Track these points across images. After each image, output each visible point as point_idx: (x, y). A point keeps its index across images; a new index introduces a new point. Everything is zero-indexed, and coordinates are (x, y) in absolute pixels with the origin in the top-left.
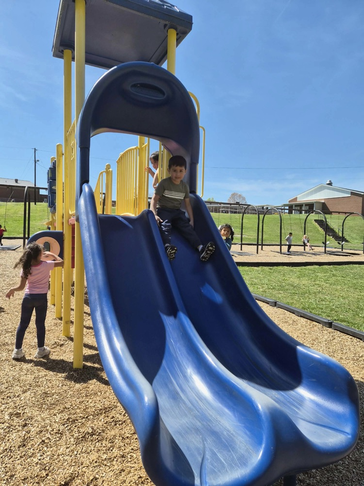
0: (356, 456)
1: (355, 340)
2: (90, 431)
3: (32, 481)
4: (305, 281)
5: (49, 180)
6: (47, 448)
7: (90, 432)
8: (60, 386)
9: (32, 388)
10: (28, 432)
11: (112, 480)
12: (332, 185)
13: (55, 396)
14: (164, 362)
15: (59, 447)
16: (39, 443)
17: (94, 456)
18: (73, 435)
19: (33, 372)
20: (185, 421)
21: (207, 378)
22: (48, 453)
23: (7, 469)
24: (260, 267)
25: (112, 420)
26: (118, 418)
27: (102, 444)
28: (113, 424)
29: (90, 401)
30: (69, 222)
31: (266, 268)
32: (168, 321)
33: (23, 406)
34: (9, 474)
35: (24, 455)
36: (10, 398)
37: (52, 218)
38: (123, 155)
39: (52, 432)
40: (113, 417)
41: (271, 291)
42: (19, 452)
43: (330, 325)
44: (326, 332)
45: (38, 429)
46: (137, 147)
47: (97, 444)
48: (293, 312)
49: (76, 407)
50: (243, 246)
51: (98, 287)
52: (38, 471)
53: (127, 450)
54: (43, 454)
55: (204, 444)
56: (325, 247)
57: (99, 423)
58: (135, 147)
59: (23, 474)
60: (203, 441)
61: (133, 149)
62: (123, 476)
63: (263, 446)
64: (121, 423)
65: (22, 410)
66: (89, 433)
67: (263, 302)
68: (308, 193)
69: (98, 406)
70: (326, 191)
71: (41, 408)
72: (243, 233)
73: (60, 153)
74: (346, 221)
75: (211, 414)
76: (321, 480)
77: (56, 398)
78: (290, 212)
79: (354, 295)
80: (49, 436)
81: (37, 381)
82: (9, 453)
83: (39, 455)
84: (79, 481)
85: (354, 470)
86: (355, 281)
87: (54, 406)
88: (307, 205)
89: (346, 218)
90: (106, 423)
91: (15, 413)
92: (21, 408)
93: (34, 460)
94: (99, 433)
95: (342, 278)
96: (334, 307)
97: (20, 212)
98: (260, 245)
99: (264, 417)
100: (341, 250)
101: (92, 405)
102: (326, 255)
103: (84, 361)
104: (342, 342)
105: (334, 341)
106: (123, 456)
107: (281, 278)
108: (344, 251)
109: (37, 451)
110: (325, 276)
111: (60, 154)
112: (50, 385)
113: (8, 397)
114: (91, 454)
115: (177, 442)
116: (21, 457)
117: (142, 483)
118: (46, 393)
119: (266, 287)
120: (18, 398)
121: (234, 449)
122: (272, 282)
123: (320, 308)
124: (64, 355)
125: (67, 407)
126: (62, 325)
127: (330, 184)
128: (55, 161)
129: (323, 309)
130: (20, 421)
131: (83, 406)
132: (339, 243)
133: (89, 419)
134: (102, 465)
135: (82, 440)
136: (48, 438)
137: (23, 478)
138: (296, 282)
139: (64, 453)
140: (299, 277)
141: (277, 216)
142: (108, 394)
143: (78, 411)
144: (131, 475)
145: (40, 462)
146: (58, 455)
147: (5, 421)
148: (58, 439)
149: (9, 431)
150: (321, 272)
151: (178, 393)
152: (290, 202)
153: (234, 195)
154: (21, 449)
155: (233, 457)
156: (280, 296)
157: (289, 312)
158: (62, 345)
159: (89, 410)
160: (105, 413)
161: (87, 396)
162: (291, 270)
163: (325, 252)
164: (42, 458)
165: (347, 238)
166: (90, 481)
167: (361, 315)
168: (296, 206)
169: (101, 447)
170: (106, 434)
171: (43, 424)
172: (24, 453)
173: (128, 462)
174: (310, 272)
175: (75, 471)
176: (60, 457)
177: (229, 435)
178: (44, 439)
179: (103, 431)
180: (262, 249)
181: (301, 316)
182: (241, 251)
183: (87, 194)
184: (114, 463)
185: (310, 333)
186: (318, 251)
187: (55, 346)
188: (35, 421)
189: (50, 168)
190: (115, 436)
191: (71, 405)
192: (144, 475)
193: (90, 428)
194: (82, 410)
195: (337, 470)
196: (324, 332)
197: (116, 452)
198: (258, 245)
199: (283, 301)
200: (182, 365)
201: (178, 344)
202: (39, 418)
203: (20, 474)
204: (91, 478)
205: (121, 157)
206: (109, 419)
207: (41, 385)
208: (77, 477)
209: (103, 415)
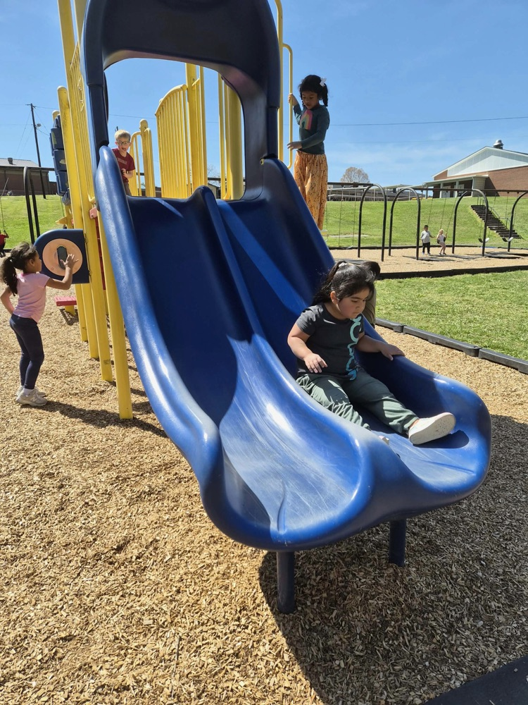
0: (490, 506)
1: (509, 370)
2: (147, 489)
3: (76, 546)
4: (449, 297)
5: (53, 150)
6: (93, 511)
7: (147, 491)
8: (104, 440)
9: (66, 444)
10: (67, 494)
11: (177, 541)
12: (502, 148)
13: (97, 452)
14: (235, 400)
15: (108, 509)
16: (81, 506)
17: (153, 517)
18: (125, 495)
19: (66, 426)
20: (262, 465)
21: (292, 415)
22: (94, 517)
23: (43, 536)
24: (386, 280)
25: (175, 477)
26: (183, 474)
27: (163, 504)
28: (176, 481)
29: (146, 456)
30: (91, 215)
31: (394, 281)
32: (240, 348)
33: (57, 465)
34: (46, 540)
35: (64, 520)
36: (38, 456)
37: (68, 212)
38: (164, 102)
39: (97, 493)
40: (176, 473)
41: (398, 312)
42: (56, 517)
43: (476, 352)
44: (470, 362)
45: (79, 491)
46: (184, 85)
47: (157, 504)
48: (425, 338)
49: (127, 464)
50: (361, 250)
51: (136, 302)
52: (83, 535)
53: (195, 509)
54: (88, 517)
55: (284, 488)
56: (484, 247)
57: (159, 480)
58: (181, 86)
59: (64, 540)
60: (284, 485)
61: (178, 90)
62: (190, 536)
63: (359, 485)
64: (187, 480)
65: (56, 469)
66: (145, 493)
67: (386, 327)
68: (465, 162)
69: (156, 462)
70: (493, 158)
71: (81, 466)
72: (362, 232)
73: (64, 103)
74: (517, 206)
75: (296, 455)
76: (441, 533)
77: (99, 455)
78: (436, 195)
79: (517, 312)
80: (94, 498)
81: (72, 435)
82: (44, 518)
83: (82, 518)
84: (136, 544)
85: (485, 521)
86: (521, 294)
87: (97, 464)
88: (461, 182)
89: (518, 200)
90: (167, 481)
91: (46, 473)
92: (54, 468)
93: (77, 524)
94: (159, 492)
95: (504, 290)
96: (486, 330)
97: (23, 211)
98: (387, 248)
99: (361, 453)
100: (507, 250)
101: (147, 461)
102: (483, 258)
103: (133, 410)
104: (491, 375)
105: (479, 373)
106: (190, 516)
107: (414, 293)
108: (511, 251)
109: (80, 514)
110: (478, 289)
111: (64, 105)
112: (90, 440)
113: (35, 455)
114: (149, 514)
115: (250, 486)
116: (60, 522)
117: (215, 542)
118: (85, 449)
119: (392, 308)
120: (49, 457)
121: (321, 491)
122: (401, 301)
123: (466, 332)
124: (107, 404)
125: (115, 464)
126: (100, 367)
127: (500, 146)
128: (59, 117)
129: (469, 333)
130: (55, 483)
131: (136, 463)
132: (505, 240)
133: (144, 477)
134: (163, 526)
135: (137, 500)
136: (93, 499)
137: (64, 544)
138: (436, 298)
139: (115, 515)
140: (441, 292)
141: (414, 202)
142: (168, 448)
143: (130, 468)
144: (200, 534)
145: (84, 526)
146: (108, 518)
147: (35, 484)
148: (105, 500)
149: (41, 494)
150: (474, 284)
151: (253, 435)
152: (435, 178)
153: (350, 170)
154: (58, 513)
155: (321, 499)
156: (410, 318)
157: (420, 339)
158: (103, 392)
159: (144, 467)
160: (165, 469)
161: (140, 451)
162: (430, 283)
163: (483, 255)
164: (87, 521)
165: (519, 232)
166: (149, 543)
167: (522, 339)
168: (445, 184)
169: (162, 507)
170: (168, 492)
171: (85, 484)
172: (63, 517)
173: (196, 521)
174: (458, 284)
175: (130, 534)
176: (110, 520)
177: (317, 478)
178: (87, 501)
179: (164, 489)
180: (390, 254)
181: (437, 344)
182: (359, 259)
183: (107, 163)
184: (180, 523)
185: (447, 365)
186: (473, 253)
187: (93, 393)
188: (75, 481)
189: (53, 130)
190: (179, 494)
191: (121, 462)
192: (217, 535)
193: (146, 487)
194: (135, 467)
195: (463, 522)
196: (467, 362)
197: (181, 511)
198: (383, 248)
199: (415, 326)
200: (260, 402)
201: (255, 377)
202: (79, 478)
203: (60, 539)
204: (150, 540)
205: (162, 106)
206: (171, 477)
207: (78, 440)
208: (133, 540)
209: (163, 472)
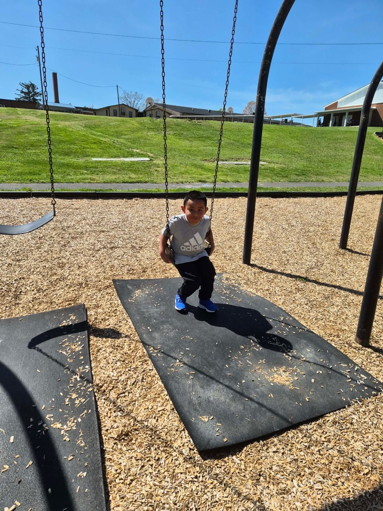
168: (335, 114)
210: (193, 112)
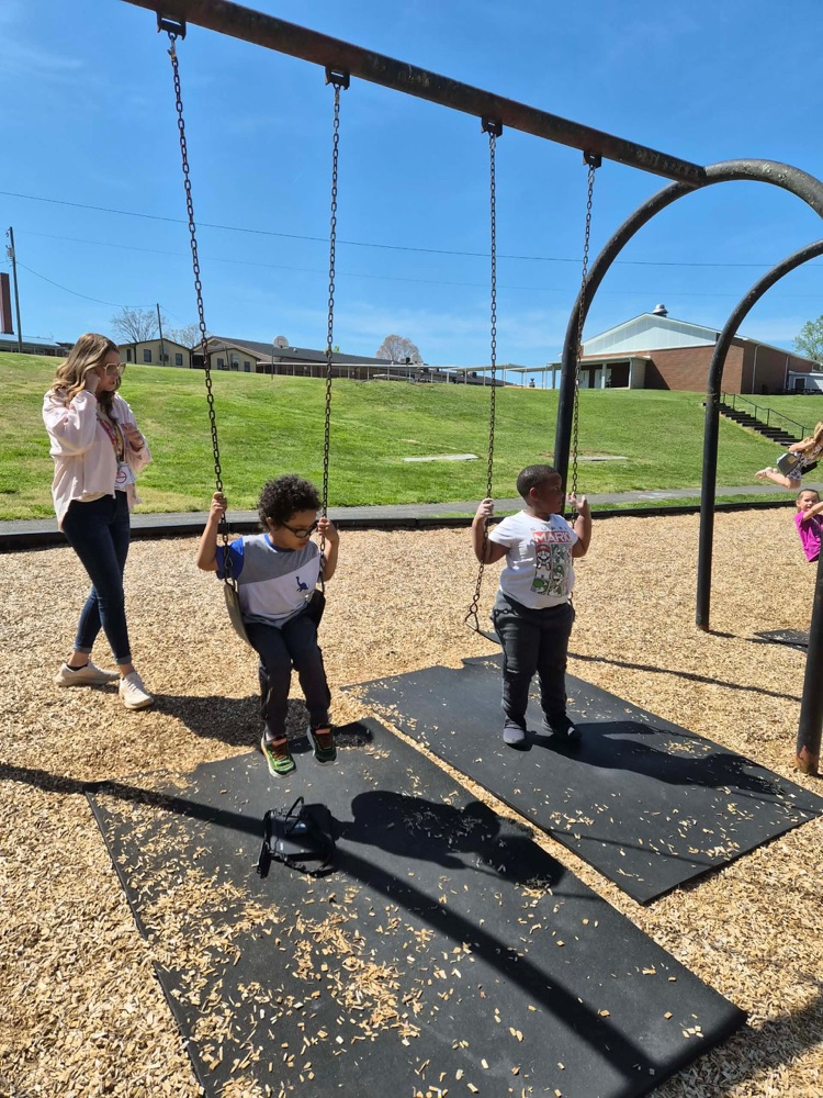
12: (666, 316)
70: (656, 330)
88: (610, 365)
127: (663, 313)
168: (584, 367)
210: (297, 356)
